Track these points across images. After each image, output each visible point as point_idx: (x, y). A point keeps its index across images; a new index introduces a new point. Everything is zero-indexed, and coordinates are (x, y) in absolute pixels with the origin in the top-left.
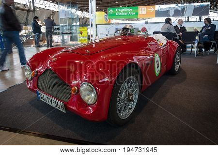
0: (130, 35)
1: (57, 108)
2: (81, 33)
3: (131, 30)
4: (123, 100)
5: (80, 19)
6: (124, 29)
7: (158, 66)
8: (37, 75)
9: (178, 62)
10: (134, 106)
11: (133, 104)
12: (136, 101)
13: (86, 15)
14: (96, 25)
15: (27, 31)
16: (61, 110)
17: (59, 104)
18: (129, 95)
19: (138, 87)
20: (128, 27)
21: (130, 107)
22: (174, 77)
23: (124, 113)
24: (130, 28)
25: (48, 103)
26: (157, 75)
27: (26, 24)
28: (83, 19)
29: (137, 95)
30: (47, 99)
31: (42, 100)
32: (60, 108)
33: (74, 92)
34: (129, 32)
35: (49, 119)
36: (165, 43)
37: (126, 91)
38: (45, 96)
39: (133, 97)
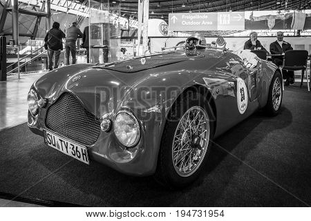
0: (199, 48)
1: (76, 157)
2: (123, 50)
3: (200, 42)
4: (184, 144)
5: (123, 30)
6: (190, 39)
7: (243, 98)
8: (46, 104)
9: (278, 96)
10: (202, 159)
11: (200, 155)
12: (205, 149)
13: (134, 24)
14: (149, 38)
15: (33, 48)
16: (81, 159)
17: (79, 149)
18: (194, 137)
19: (208, 126)
20: (196, 37)
21: (195, 158)
22: (271, 120)
23: (185, 169)
24: (199, 38)
25: (61, 150)
26: (242, 112)
27: (33, 36)
28: (128, 31)
29: (207, 139)
30: (59, 142)
31: (51, 146)
32: (79, 157)
33: (105, 127)
34: (198, 45)
35: (60, 179)
36: (255, 63)
37: (189, 130)
38: (57, 138)
39: (199, 140)
